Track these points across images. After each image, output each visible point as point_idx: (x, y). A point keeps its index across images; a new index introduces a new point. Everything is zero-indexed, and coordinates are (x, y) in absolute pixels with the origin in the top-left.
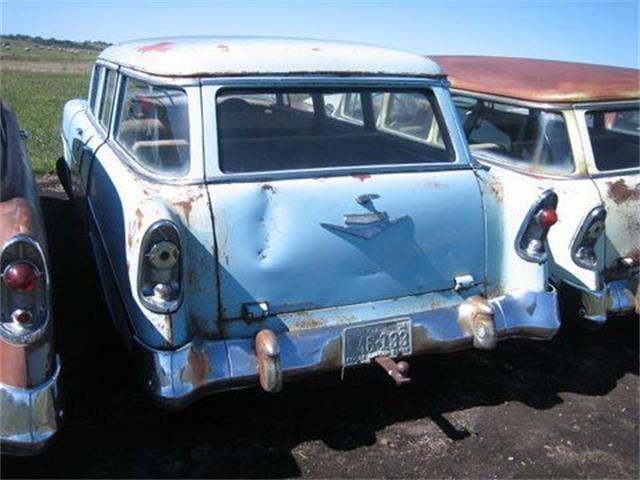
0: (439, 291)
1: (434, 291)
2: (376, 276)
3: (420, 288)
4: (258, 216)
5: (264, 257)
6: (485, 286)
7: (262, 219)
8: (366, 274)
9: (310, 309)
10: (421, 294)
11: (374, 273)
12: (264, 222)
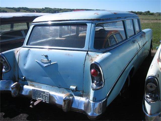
0: (66, 89)
1: (65, 88)
2: (47, 78)
3: (60, 86)
4: (26, 56)
5: (25, 66)
6: (83, 93)
7: (27, 57)
8: (45, 77)
9: (33, 82)
10: (60, 88)
11: (47, 77)
12: (27, 58)
